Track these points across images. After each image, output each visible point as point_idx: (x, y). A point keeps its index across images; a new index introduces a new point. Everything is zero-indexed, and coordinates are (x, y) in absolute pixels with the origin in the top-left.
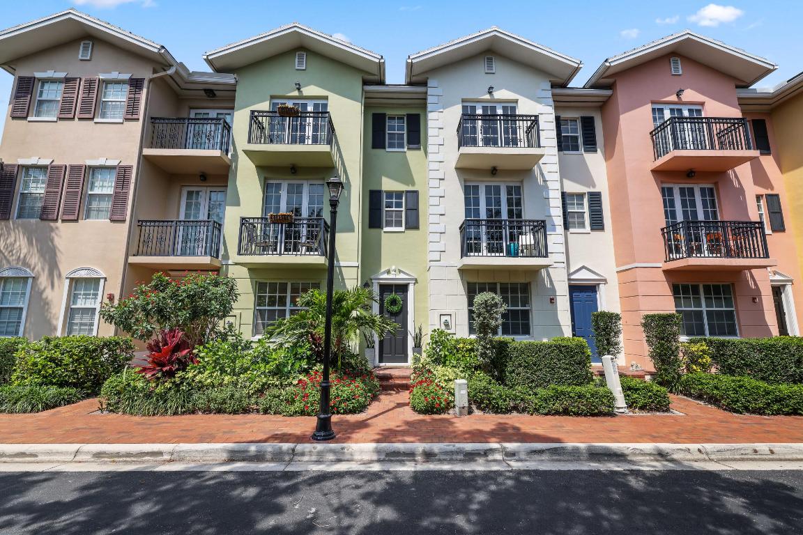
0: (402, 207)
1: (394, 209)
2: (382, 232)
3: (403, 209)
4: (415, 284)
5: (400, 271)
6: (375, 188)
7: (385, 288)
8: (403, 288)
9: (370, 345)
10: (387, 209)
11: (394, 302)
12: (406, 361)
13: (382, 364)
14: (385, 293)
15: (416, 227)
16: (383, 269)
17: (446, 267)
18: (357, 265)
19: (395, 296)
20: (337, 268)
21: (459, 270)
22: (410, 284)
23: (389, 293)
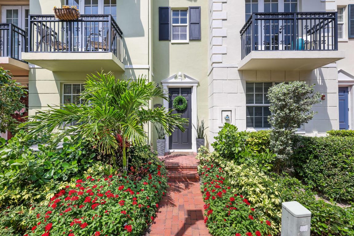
0: (186, 23)
1: (180, 24)
2: (170, 43)
3: (188, 24)
4: (197, 86)
5: (185, 76)
6: (164, 5)
7: (173, 91)
8: (188, 90)
9: (161, 137)
10: (174, 25)
11: (180, 101)
12: (190, 148)
13: (171, 151)
14: (174, 95)
15: (199, 39)
16: (171, 74)
17: (228, 68)
18: (148, 68)
19: (182, 97)
20: (130, 70)
21: (239, 71)
22: (194, 87)
23: (176, 95)
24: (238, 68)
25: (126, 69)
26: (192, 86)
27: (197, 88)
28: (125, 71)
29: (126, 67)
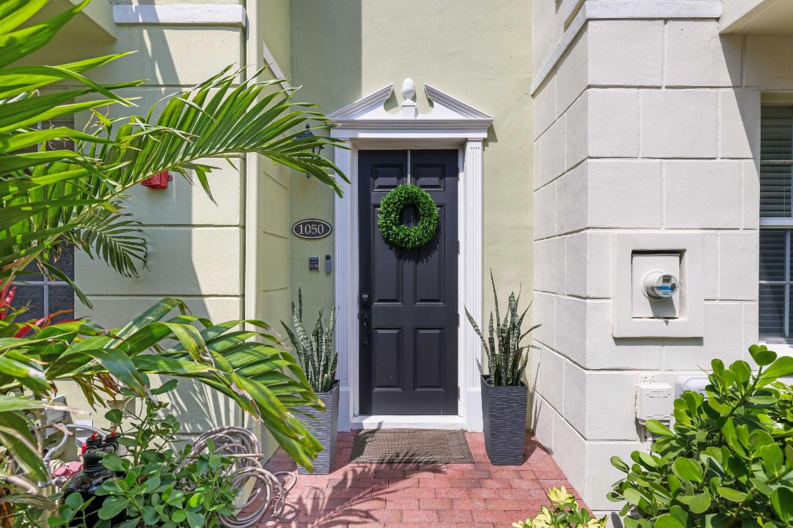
4: (485, 142)
5: (433, 97)
7: (377, 165)
8: (442, 161)
11: (410, 209)
12: (452, 409)
13: (370, 422)
14: (381, 181)
16: (369, 88)
17: (666, 20)
18: (238, 18)
19: (416, 189)
20: (145, 31)
21: (726, 37)
22: (469, 145)
23: (392, 180)
24: (725, 24)
25: (119, 25)
26: (463, 143)
27: (484, 150)
28: (115, 40)
29: (119, 15)
